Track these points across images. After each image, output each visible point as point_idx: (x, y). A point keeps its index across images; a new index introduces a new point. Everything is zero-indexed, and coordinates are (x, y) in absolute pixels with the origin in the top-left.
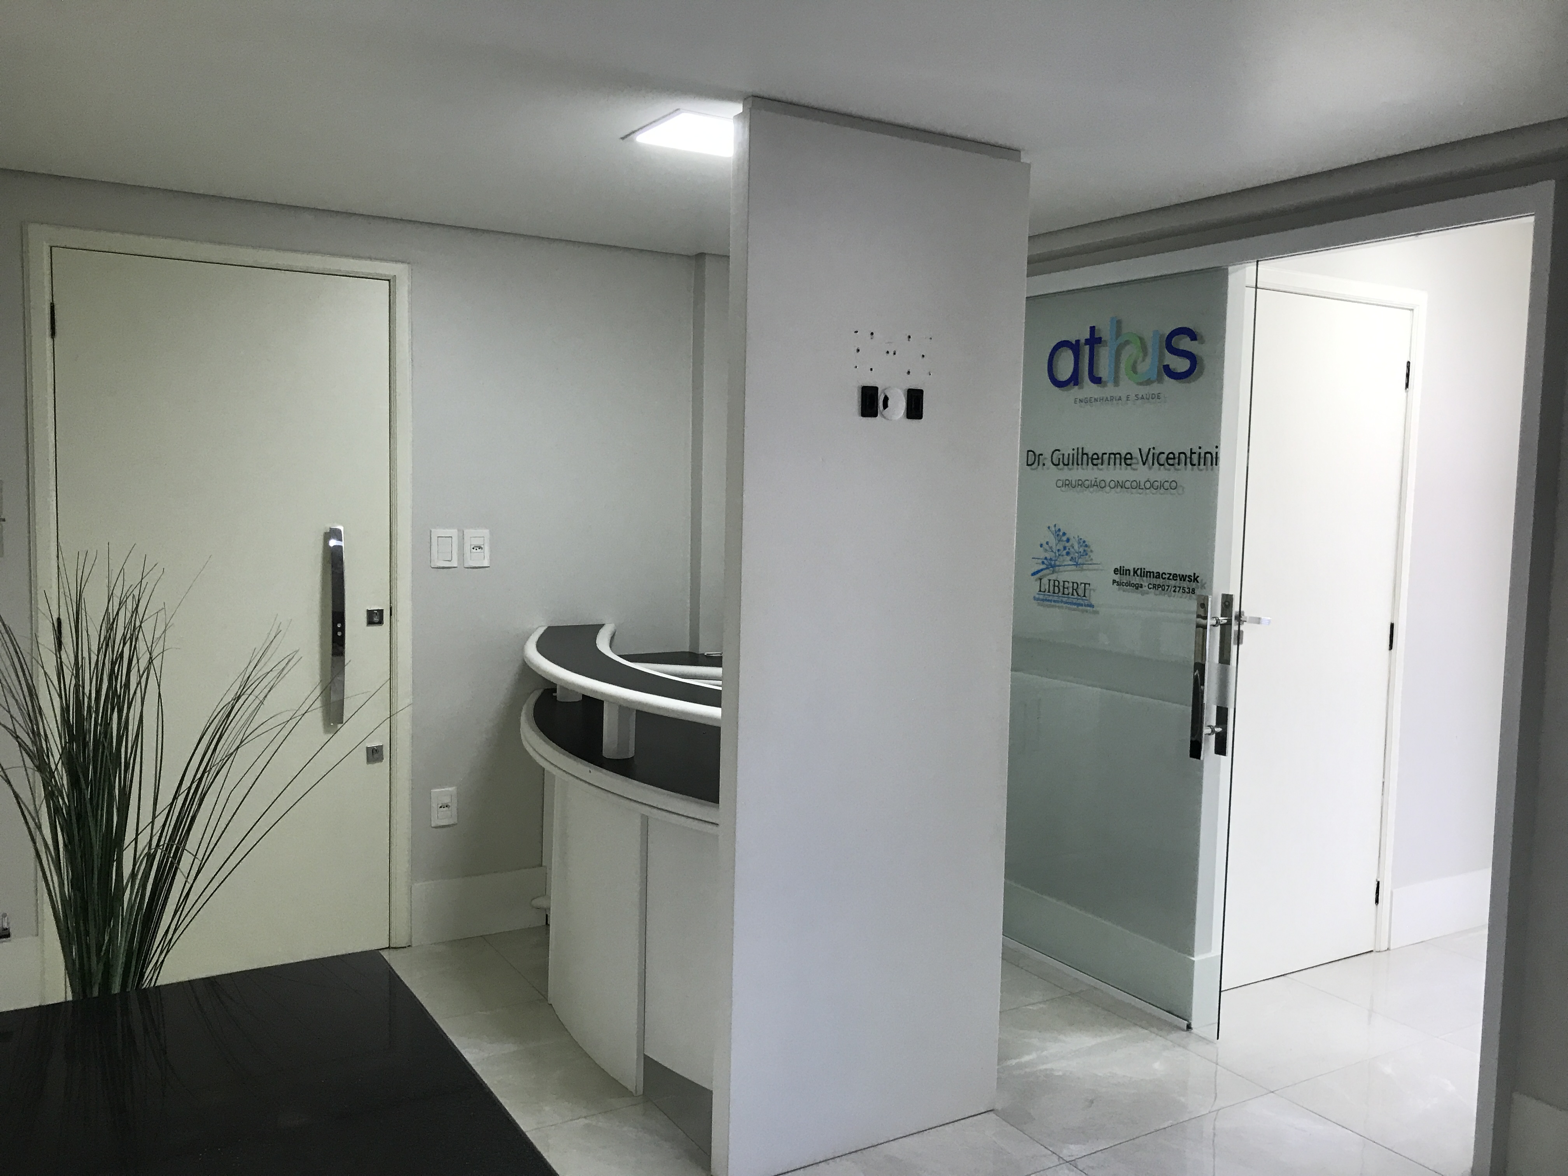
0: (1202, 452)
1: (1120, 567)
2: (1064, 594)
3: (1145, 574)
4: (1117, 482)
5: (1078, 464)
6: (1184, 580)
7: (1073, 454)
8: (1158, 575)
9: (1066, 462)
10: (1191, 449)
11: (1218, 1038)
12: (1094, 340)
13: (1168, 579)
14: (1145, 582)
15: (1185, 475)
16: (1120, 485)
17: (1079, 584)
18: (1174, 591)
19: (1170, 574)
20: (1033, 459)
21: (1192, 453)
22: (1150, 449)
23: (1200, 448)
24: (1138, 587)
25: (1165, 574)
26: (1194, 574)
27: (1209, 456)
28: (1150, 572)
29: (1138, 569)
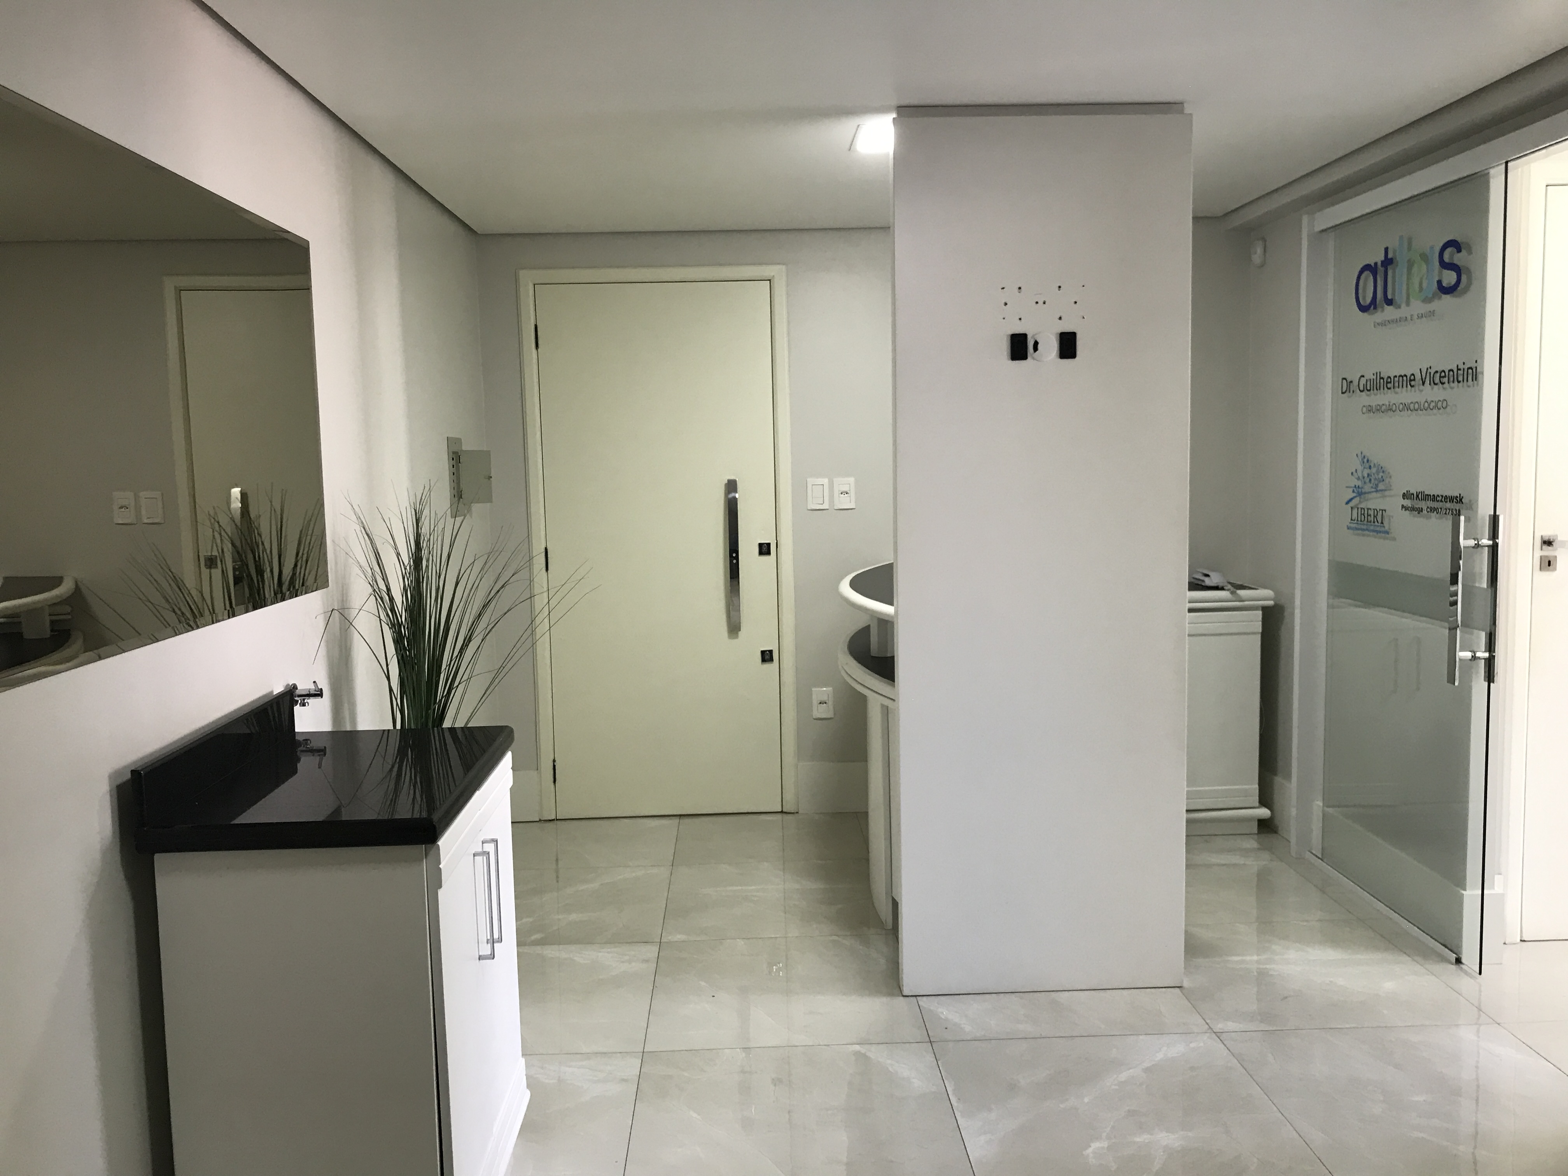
0: (1466, 367)
1: (1407, 491)
2: (1368, 521)
3: (1427, 497)
4: (1404, 405)
5: (1377, 389)
6: (1453, 502)
7: (1373, 379)
8: (1434, 498)
9: (1369, 388)
10: (1458, 366)
11: (1480, 973)
12: (1388, 262)
13: (1441, 501)
14: (1423, 505)
15: (1452, 393)
16: (1406, 407)
17: (1378, 510)
18: (1446, 514)
19: (1442, 496)
20: (1347, 387)
21: (1458, 369)
22: (1427, 369)
23: (1464, 363)
24: (1420, 510)
25: (1439, 497)
26: (1460, 495)
27: (1470, 371)
28: (1428, 495)
29: (1419, 493)
